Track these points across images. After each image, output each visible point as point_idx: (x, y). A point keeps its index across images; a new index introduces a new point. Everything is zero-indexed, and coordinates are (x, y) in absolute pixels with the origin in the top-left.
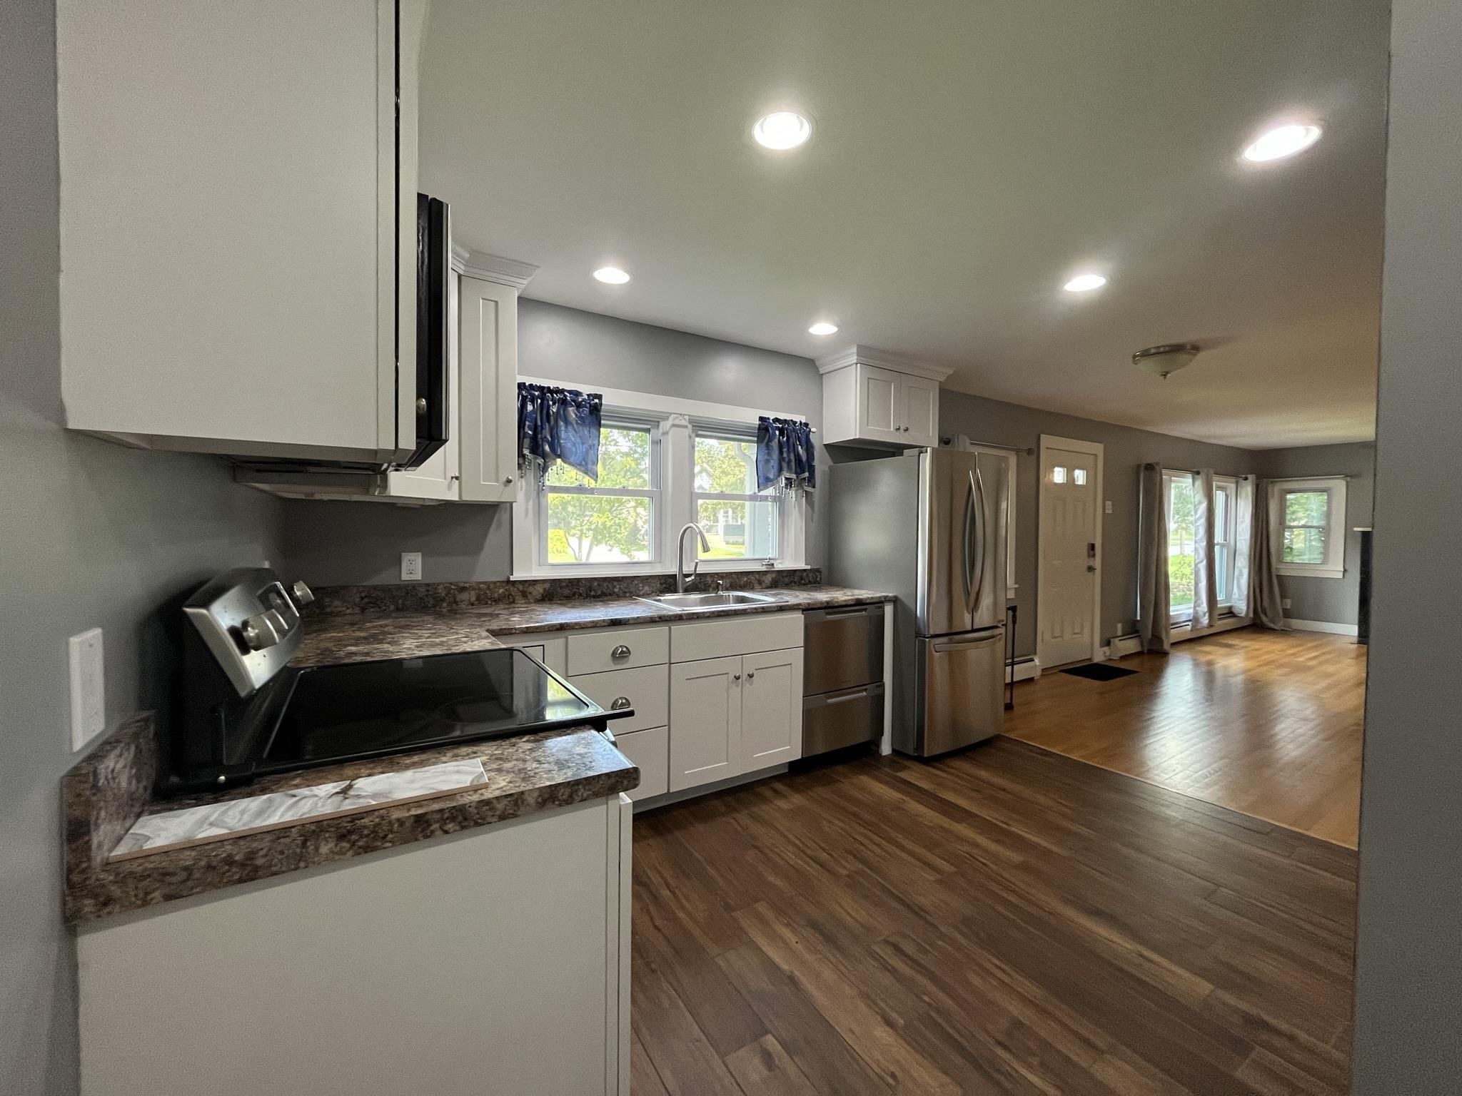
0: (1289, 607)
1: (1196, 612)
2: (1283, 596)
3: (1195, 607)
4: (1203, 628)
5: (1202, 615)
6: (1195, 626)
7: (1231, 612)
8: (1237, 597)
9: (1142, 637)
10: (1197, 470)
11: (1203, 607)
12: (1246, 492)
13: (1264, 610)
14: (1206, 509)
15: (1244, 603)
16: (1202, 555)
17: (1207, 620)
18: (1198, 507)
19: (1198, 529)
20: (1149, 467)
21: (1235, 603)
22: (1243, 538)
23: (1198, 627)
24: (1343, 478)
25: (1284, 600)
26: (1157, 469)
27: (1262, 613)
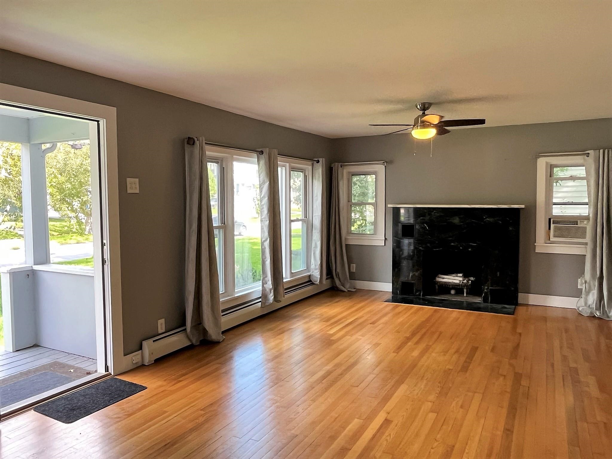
0: (354, 270)
1: (264, 289)
2: (350, 262)
3: (263, 286)
4: (271, 304)
5: (269, 292)
6: (265, 303)
7: (310, 281)
8: (314, 267)
9: (186, 331)
10: (260, 150)
11: (269, 284)
12: (319, 174)
13: (337, 275)
14: (269, 189)
15: (318, 272)
16: (266, 234)
17: (272, 296)
18: (262, 186)
19: (263, 208)
20: (191, 141)
21: (313, 272)
22: (317, 214)
23: (267, 304)
24: (383, 164)
25: (352, 265)
26: (197, 143)
27: (337, 277)
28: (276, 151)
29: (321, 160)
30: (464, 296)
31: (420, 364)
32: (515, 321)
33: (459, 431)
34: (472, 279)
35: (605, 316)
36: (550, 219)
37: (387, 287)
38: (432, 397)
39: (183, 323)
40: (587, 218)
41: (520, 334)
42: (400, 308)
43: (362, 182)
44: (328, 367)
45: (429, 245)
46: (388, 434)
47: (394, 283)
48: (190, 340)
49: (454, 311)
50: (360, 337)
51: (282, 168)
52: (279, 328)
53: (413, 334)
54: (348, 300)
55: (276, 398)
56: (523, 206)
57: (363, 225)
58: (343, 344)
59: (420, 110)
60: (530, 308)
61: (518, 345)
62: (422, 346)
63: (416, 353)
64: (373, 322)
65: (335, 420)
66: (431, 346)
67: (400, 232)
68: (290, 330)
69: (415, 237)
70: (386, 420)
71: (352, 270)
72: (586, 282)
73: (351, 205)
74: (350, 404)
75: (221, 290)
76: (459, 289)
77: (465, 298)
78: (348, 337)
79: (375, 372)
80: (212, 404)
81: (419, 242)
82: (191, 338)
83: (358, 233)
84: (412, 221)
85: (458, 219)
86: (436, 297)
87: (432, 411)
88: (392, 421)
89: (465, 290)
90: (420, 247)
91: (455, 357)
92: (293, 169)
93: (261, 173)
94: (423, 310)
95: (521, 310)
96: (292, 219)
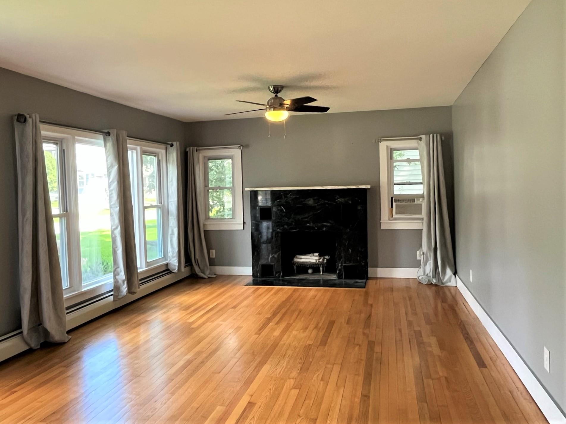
0: (214, 256)
1: (116, 281)
2: (209, 249)
3: (115, 276)
4: (124, 297)
5: (122, 283)
6: (117, 296)
7: (168, 270)
8: (171, 254)
9: (23, 334)
10: (106, 131)
11: (121, 275)
12: (173, 157)
13: (197, 262)
14: (118, 172)
15: (176, 260)
16: (117, 221)
17: (126, 288)
18: (110, 170)
19: (112, 194)
20: (21, 119)
21: (170, 260)
22: (172, 200)
23: (120, 297)
24: (239, 148)
25: (211, 251)
26: (30, 121)
27: (196, 265)
28: (124, 133)
29: (175, 143)
30: (320, 274)
31: (282, 343)
32: (367, 294)
33: (321, 403)
34: (327, 257)
35: (440, 283)
36: (392, 198)
37: (248, 271)
38: (294, 374)
39: (19, 326)
40: (422, 196)
41: (371, 305)
42: (261, 289)
43: (218, 168)
44: (188, 357)
45: (286, 227)
46: (251, 417)
47: (254, 265)
48: (27, 343)
49: (311, 289)
50: (221, 323)
51: (132, 152)
52: (134, 321)
53: (274, 314)
54: (208, 287)
55: (131, 396)
56: (369, 187)
57: (221, 210)
58: (203, 331)
59: (272, 93)
60: (378, 281)
61: (370, 316)
62: (283, 325)
63: (277, 333)
64: (235, 306)
65: (196, 411)
66: (291, 325)
67: (258, 215)
68: (147, 323)
69: (273, 219)
70: (249, 403)
71: (211, 257)
72: (423, 253)
73: (208, 191)
74: (212, 392)
75: (65, 285)
76: (315, 268)
77: (322, 276)
78: (208, 324)
79: (237, 355)
80: (54, 413)
81: (277, 224)
82: (29, 341)
83: (217, 218)
84: (269, 204)
85: (312, 200)
86: (295, 277)
87: (294, 388)
88: (256, 403)
89: (321, 269)
90: (278, 229)
91: (314, 332)
92: (145, 153)
93: (109, 156)
94: (283, 290)
95: (371, 283)
96: (145, 205)
